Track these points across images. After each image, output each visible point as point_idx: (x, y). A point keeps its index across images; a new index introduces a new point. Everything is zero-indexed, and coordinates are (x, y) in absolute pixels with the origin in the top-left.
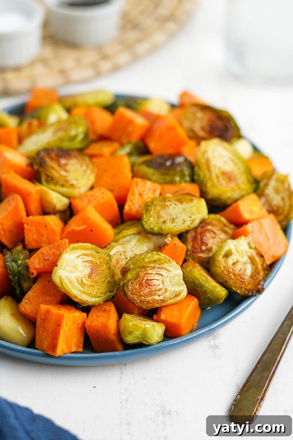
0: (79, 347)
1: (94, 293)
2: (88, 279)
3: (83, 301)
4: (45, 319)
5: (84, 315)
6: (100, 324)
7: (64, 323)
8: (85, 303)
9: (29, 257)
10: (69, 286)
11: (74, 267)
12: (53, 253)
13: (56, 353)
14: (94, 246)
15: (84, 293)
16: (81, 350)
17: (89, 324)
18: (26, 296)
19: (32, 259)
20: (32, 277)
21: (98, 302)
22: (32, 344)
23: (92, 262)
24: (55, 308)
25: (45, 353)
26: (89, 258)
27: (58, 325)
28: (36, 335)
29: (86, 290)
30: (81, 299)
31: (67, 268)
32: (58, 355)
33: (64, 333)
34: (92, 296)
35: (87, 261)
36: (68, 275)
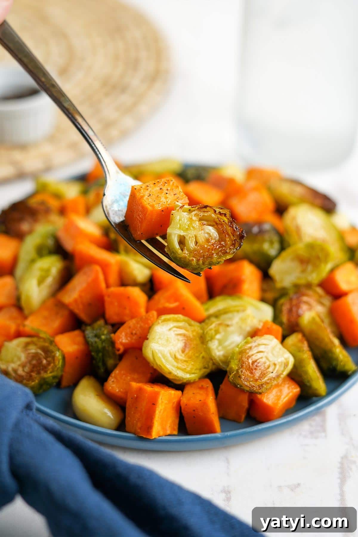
0: (174, 430)
1: (188, 369)
2: (181, 354)
3: (178, 377)
4: (137, 397)
5: (179, 393)
6: (197, 402)
7: (160, 401)
8: (180, 380)
9: (115, 332)
10: (163, 361)
11: (167, 340)
12: (141, 327)
13: (151, 435)
14: (186, 318)
15: (178, 368)
16: (176, 433)
17: (185, 402)
18: (113, 374)
19: (118, 333)
20: (118, 353)
21: (194, 379)
22: (121, 426)
23: (184, 335)
24: (147, 386)
25: (138, 436)
26: (182, 331)
27: (153, 404)
28: (127, 416)
29: (180, 365)
30: (176, 375)
31: (160, 342)
32: (154, 438)
33: (160, 412)
34: (186, 372)
35: (180, 335)
36: (161, 348)
